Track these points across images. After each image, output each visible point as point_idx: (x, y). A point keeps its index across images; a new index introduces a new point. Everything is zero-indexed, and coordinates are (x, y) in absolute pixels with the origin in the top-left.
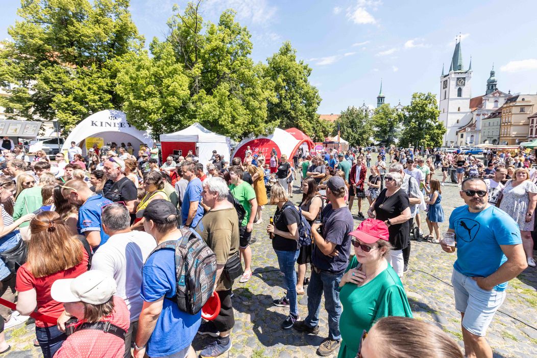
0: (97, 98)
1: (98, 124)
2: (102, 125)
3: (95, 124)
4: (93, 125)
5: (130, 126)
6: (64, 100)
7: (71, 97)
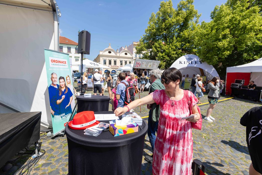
0: (175, 52)
1: (183, 62)
2: (185, 63)
3: (181, 63)
4: (180, 63)
5: (201, 63)
6: (161, 55)
7: (164, 54)
